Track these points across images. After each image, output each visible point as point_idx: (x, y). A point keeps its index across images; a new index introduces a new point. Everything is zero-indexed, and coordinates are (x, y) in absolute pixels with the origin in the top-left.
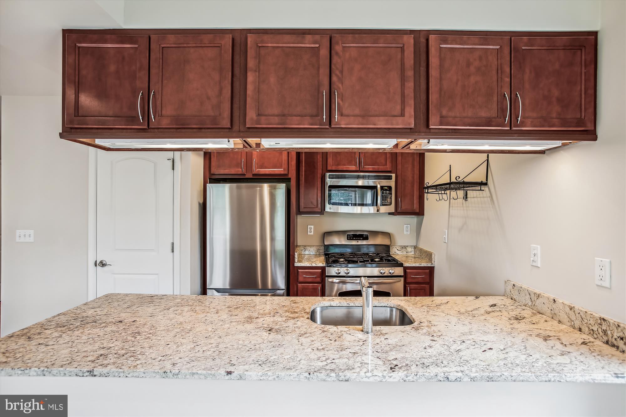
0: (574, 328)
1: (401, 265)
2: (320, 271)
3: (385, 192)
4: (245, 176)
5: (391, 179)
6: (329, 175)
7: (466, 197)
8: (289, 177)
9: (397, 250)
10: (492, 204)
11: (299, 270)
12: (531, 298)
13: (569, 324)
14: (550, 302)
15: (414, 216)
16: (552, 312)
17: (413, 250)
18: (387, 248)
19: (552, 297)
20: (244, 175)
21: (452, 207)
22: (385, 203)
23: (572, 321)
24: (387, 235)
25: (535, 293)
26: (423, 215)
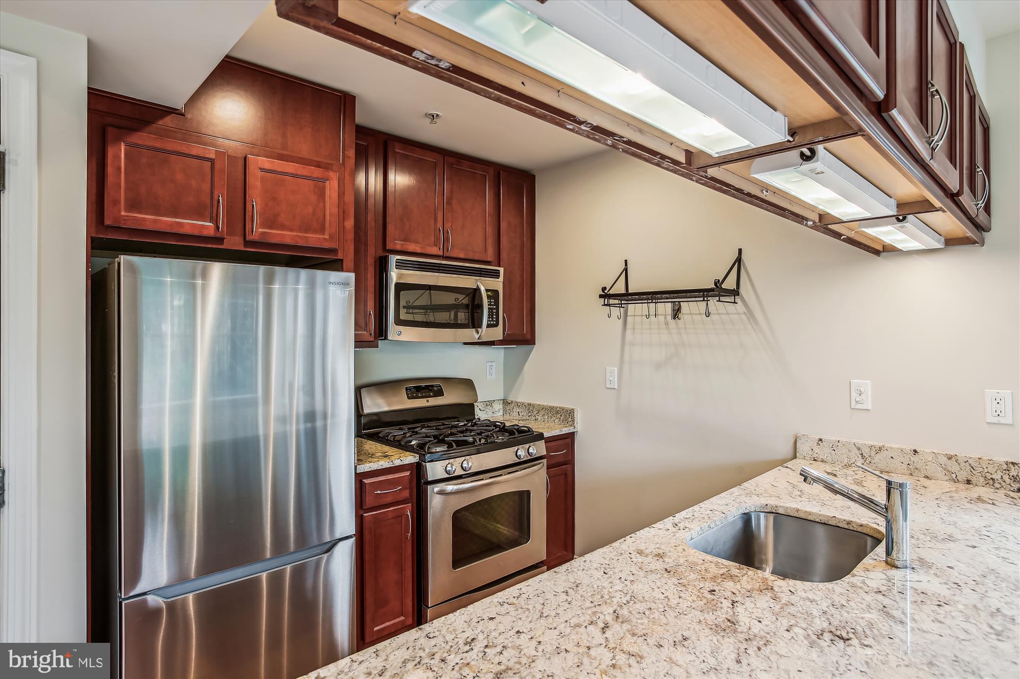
0: (956, 481)
1: (540, 437)
2: (408, 473)
3: (493, 302)
4: (223, 244)
5: (498, 277)
6: (397, 259)
7: (676, 313)
8: (340, 256)
9: (480, 409)
10: (751, 324)
11: (365, 481)
12: (862, 454)
13: (947, 478)
14: (905, 455)
15: (515, 346)
16: (911, 467)
17: (501, 406)
18: (469, 409)
19: (909, 447)
20: (221, 240)
21: (634, 329)
22: (492, 322)
23: (953, 473)
24: (468, 384)
25: (871, 447)
26: (534, 344)
